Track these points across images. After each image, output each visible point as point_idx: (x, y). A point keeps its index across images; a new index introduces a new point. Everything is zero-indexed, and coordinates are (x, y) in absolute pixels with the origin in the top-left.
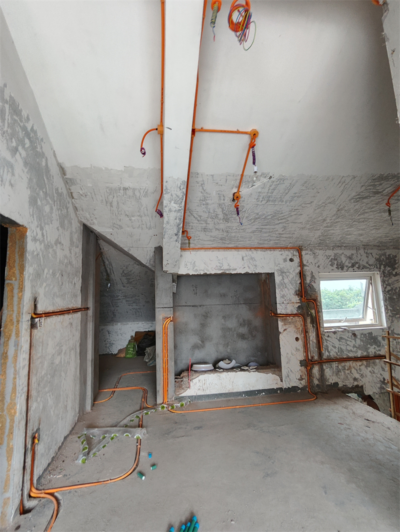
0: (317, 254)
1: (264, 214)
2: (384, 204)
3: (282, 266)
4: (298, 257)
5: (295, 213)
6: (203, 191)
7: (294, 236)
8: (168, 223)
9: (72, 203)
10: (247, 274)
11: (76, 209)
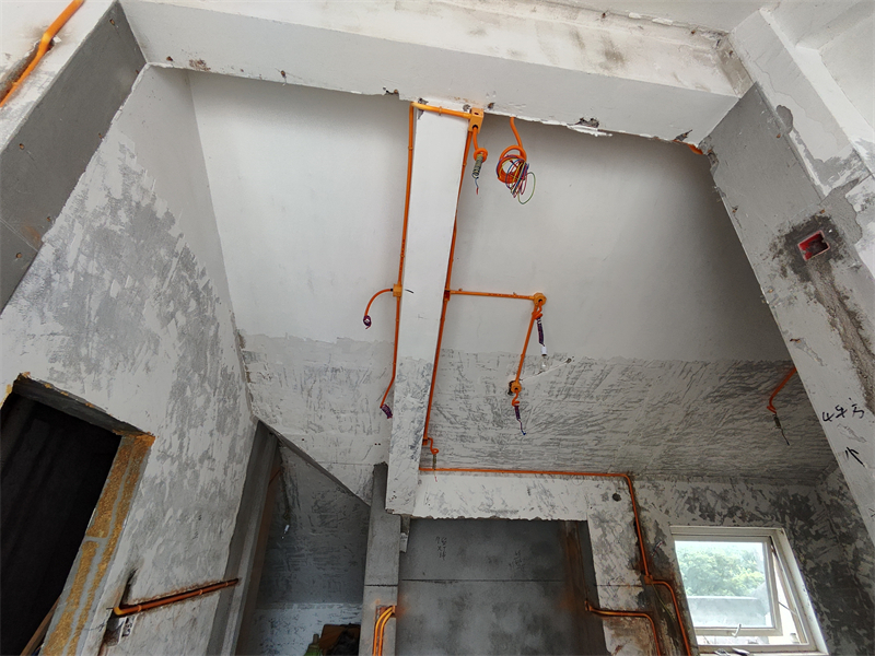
0: (661, 488)
1: (562, 416)
2: (765, 407)
3: (600, 509)
4: (627, 491)
5: (615, 416)
6: (460, 377)
7: (617, 454)
8: (399, 427)
9: (247, 388)
10: (537, 521)
11: (250, 397)
